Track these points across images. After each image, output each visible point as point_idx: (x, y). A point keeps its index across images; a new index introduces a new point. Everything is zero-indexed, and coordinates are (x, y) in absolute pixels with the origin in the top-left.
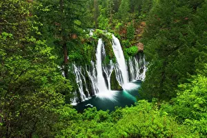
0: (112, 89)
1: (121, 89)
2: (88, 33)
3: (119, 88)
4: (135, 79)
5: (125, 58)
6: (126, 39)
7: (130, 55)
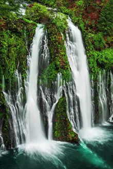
0: (55, 138)
1: (75, 141)
2: (16, 9)
3: (71, 136)
4: (107, 120)
5: (90, 71)
6: (97, 31)
7: (101, 65)
